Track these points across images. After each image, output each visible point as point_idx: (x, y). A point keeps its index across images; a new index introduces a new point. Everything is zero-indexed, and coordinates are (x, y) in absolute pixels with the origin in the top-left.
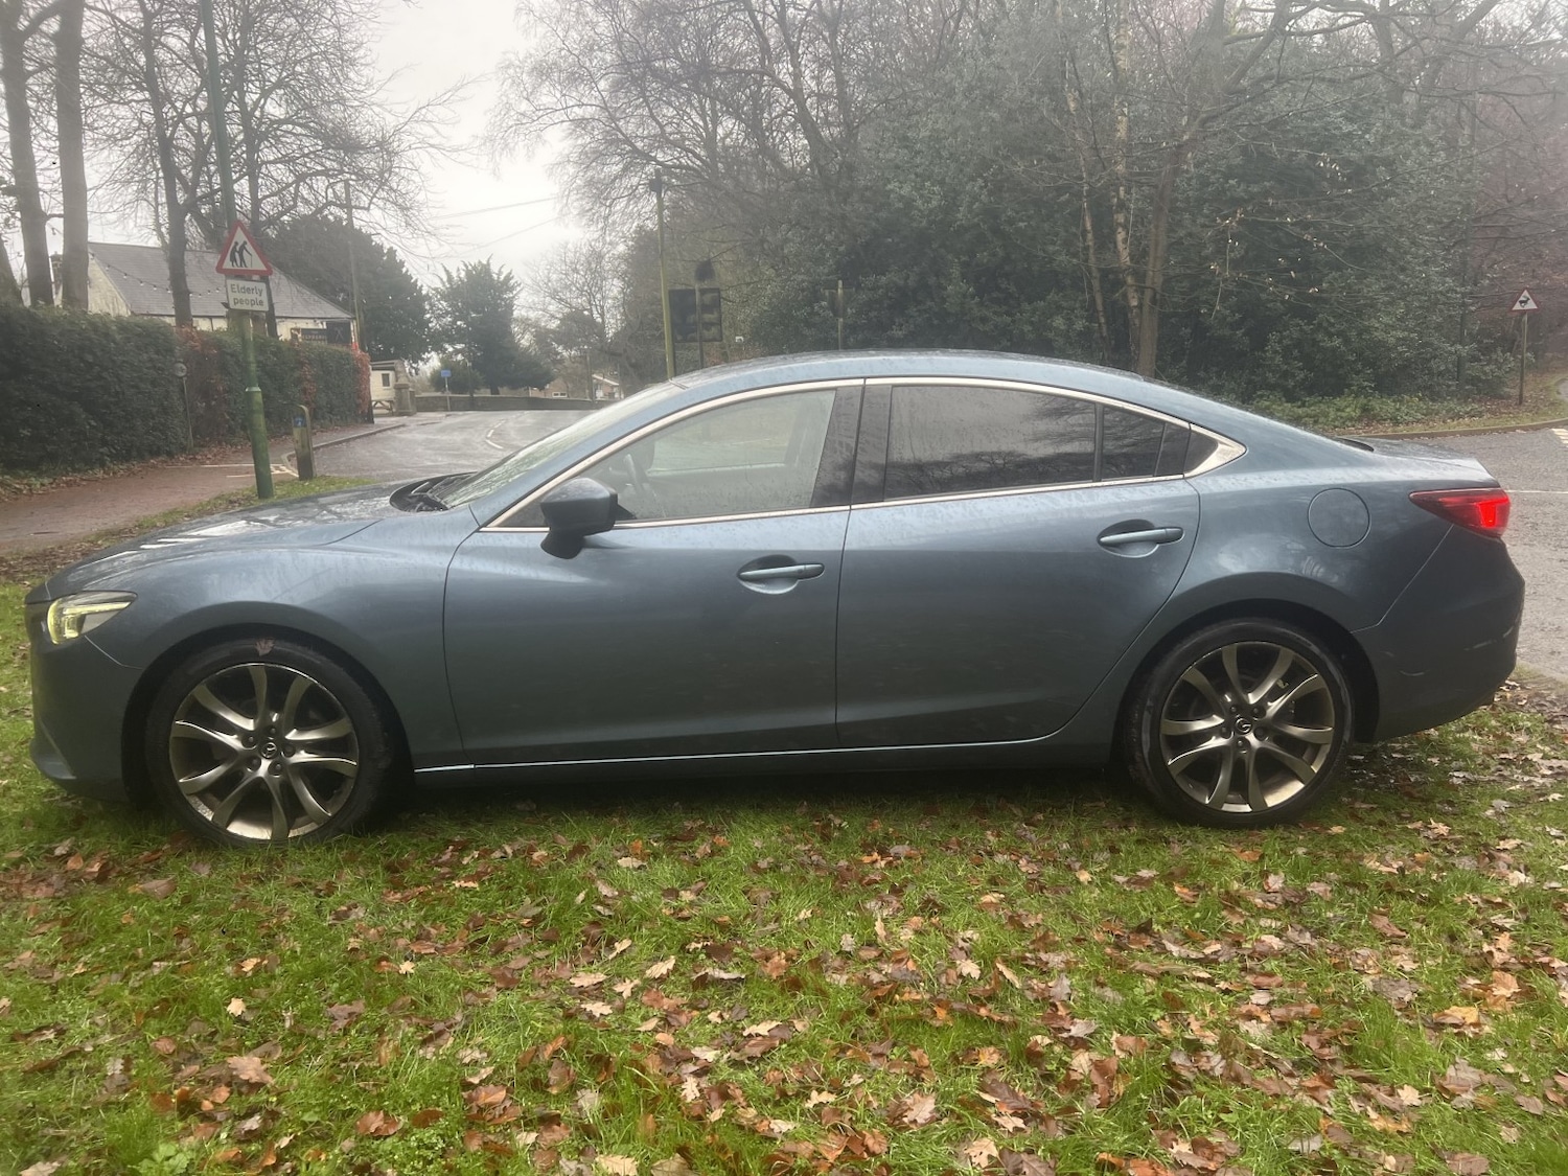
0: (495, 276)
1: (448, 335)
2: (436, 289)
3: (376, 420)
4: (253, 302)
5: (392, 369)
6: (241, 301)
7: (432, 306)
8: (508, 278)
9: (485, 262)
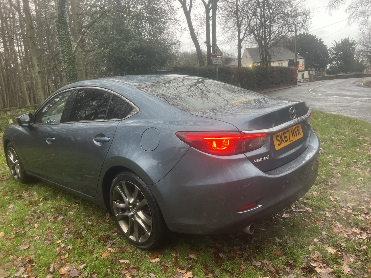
0: (350, 42)
1: (334, 59)
2: (332, 48)
3: (298, 84)
4: (218, 62)
5: (311, 70)
6: (215, 62)
7: (330, 52)
8: (354, 42)
9: (347, 38)
